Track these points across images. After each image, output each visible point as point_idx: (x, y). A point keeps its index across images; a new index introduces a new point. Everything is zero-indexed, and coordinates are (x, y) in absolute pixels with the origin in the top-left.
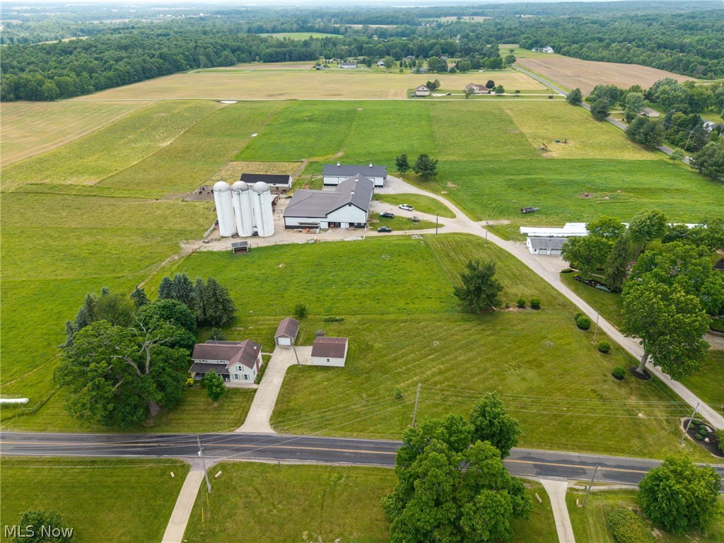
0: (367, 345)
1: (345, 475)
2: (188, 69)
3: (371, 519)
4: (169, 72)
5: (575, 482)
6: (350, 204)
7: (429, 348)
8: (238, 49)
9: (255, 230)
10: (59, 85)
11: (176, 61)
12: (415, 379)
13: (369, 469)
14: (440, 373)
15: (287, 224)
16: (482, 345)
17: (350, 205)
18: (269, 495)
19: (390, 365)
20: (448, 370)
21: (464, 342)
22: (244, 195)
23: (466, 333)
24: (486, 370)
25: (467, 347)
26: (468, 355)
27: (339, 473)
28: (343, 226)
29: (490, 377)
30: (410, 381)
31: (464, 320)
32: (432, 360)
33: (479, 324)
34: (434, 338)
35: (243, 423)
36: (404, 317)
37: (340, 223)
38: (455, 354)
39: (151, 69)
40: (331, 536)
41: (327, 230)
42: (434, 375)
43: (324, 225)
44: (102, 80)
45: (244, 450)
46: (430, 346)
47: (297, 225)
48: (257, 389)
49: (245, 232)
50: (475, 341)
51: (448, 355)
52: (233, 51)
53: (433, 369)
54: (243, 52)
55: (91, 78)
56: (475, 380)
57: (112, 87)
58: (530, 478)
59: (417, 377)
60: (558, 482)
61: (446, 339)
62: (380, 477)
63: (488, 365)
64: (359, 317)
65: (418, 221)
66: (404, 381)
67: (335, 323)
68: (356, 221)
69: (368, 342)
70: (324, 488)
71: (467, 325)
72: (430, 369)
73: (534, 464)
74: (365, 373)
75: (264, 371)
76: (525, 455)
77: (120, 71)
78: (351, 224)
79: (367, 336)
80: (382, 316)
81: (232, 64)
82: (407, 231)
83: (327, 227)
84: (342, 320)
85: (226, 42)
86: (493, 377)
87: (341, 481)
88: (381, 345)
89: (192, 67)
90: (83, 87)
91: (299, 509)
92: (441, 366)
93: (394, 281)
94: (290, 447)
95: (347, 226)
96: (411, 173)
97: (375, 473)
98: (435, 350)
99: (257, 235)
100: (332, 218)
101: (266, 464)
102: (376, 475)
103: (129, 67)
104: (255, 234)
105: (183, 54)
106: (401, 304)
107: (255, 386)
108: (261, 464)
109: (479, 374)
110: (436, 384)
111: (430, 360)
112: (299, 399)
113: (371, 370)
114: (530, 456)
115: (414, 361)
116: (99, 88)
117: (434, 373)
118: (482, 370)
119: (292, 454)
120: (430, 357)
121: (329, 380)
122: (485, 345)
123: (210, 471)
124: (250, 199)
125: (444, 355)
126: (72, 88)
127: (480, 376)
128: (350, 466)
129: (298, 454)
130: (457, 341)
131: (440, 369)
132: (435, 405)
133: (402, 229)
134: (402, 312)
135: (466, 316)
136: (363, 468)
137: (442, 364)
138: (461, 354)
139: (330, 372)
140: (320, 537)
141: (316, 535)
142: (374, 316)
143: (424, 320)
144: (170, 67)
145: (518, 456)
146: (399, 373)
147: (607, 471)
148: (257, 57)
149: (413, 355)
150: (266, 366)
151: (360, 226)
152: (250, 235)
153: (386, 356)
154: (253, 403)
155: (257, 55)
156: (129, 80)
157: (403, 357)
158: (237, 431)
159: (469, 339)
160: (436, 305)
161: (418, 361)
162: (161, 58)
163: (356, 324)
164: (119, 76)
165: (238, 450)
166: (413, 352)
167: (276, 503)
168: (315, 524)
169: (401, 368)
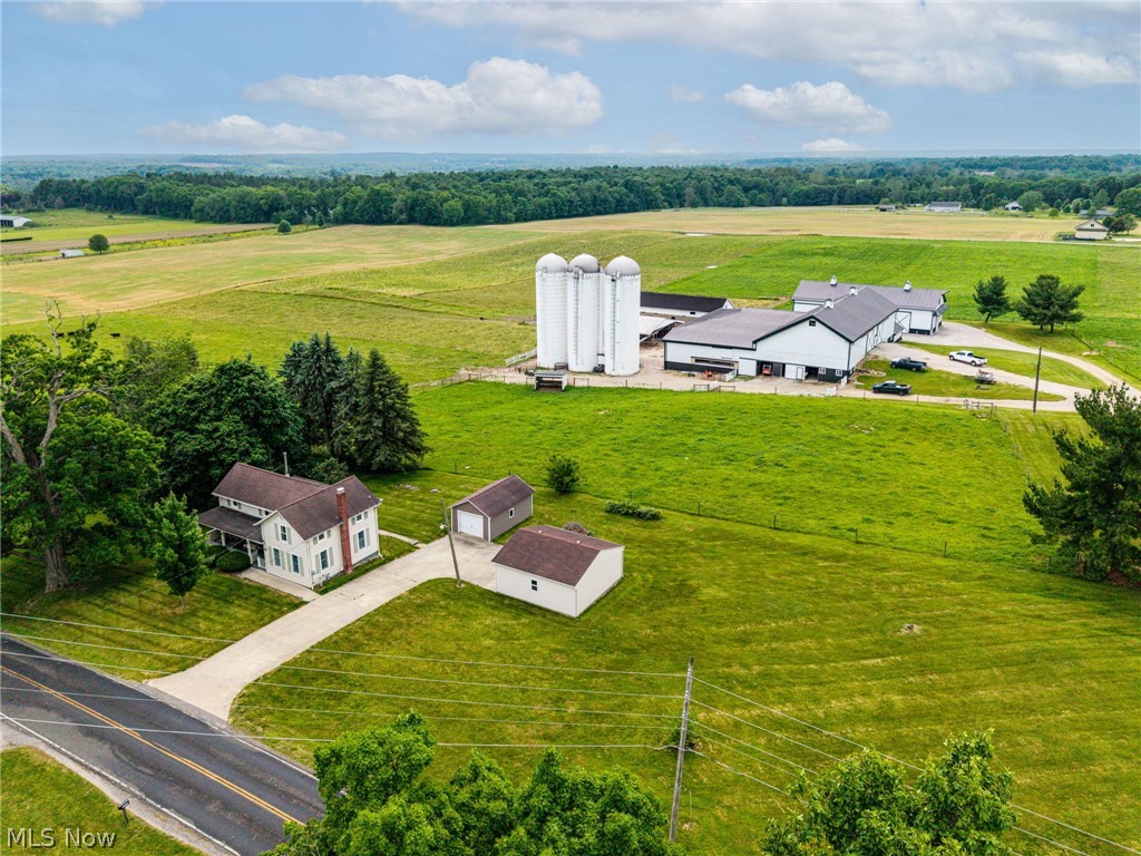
0: (682, 584)
2: (664, 207)
4: (633, 208)
6: (812, 320)
7: (877, 637)
8: (757, 186)
9: (601, 360)
10: (467, 206)
11: (647, 194)
12: (776, 711)
14: (884, 716)
15: (669, 360)
16: (1092, 674)
17: (812, 324)
19: (717, 649)
20: (917, 714)
21: (1020, 648)
22: (588, 282)
23: (1038, 626)
24: (1083, 758)
25: (1030, 664)
26: (1020, 691)
28: (790, 372)
29: (1099, 788)
30: (755, 712)
31: (1047, 591)
32: (874, 674)
33: (1102, 613)
34: (911, 614)
35: (184, 669)
36: (839, 546)
37: (784, 365)
38: (969, 675)
39: (605, 201)
41: (752, 378)
42: (851, 718)
43: (748, 368)
44: (530, 207)
46: (883, 632)
47: (689, 361)
48: (305, 603)
49: (581, 362)
50: (1070, 656)
51: (941, 672)
52: (746, 190)
53: (859, 700)
54: (762, 191)
55: (516, 203)
57: (542, 219)
59: (789, 707)
61: (955, 625)
63: (1100, 743)
64: (705, 523)
65: (989, 382)
66: (732, 707)
67: (634, 521)
68: (823, 364)
69: (690, 578)
71: (1052, 607)
72: (851, 695)
74: (624, 650)
75: (368, 571)
77: (559, 197)
78: (812, 372)
79: (697, 565)
80: (772, 534)
81: (739, 204)
82: (952, 398)
83: (753, 373)
84: (655, 517)
85: (738, 176)
86: (1113, 794)
88: (724, 595)
89: (671, 206)
90: (499, 213)
92: (897, 699)
93: (857, 471)
95: (802, 374)
96: (1013, 319)
98: (898, 646)
99: (603, 371)
100: (767, 352)
103: (574, 194)
104: (599, 370)
105: (662, 185)
106: (851, 518)
107: (308, 595)
109: (1050, 763)
111: (865, 670)
113: (648, 646)
115: (805, 658)
116: (522, 217)
117: (859, 711)
118: (1063, 752)
119: (198, 800)
120: (870, 662)
121: (506, 636)
122: (1108, 675)
124: (599, 293)
125: (923, 669)
126: (482, 213)
127: (1050, 776)
129: (213, 807)
130: (994, 641)
131: (891, 705)
133: (941, 394)
134: (841, 537)
135: (1056, 583)
137: (905, 692)
138: (994, 681)
139: (525, 621)
142: (747, 527)
143: (898, 567)
144: (636, 201)
146: (730, 677)
148: (785, 200)
149: (812, 644)
150: (385, 563)
151: (831, 377)
152: (590, 369)
153: (719, 624)
154: (263, 630)
155: (784, 196)
156: (569, 212)
157: (775, 638)
158: (151, 683)
159: (1046, 645)
160: (963, 539)
161: (820, 662)
162: (626, 187)
163: (687, 534)
164: (556, 205)
166: (816, 634)
169: (746, 666)
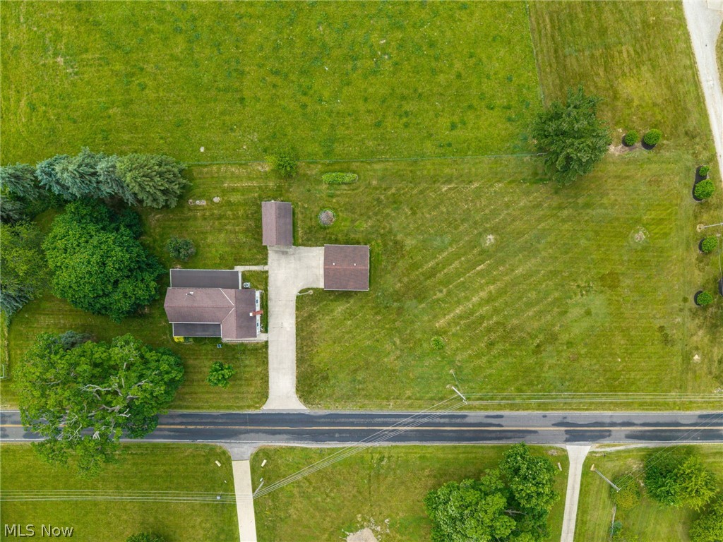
0: (395, 242)
1: (386, 455)
3: (413, 501)
5: (597, 445)
7: (479, 250)
12: (458, 311)
13: (409, 447)
14: (490, 299)
16: (551, 244)
18: (320, 484)
19: (427, 284)
20: (499, 294)
21: (528, 237)
23: (534, 215)
24: (546, 295)
25: (530, 248)
27: (380, 453)
29: (549, 308)
30: (452, 315)
32: (482, 274)
34: (489, 228)
35: (267, 397)
38: (512, 261)
40: (381, 518)
42: (480, 305)
45: (279, 432)
46: (481, 245)
48: (267, 342)
51: (503, 264)
53: (481, 293)
56: (530, 313)
58: (558, 445)
59: (461, 308)
60: (583, 447)
61: (505, 229)
62: (418, 455)
63: (551, 285)
66: (444, 315)
69: (396, 234)
70: (368, 472)
72: (478, 292)
73: (566, 431)
74: (396, 301)
75: (267, 305)
76: (559, 420)
79: (394, 220)
86: (552, 309)
87: (384, 463)
88: (415, 243)
91: (349, 496)
92: (492, 287)
94: (327, 428)
97: (415, 451)
98: (487, 254)
101: (306, 448)
102: (416, 453)
107: (264, 337)
108: (303, 449)
109: (537, 302)
110: (482, 318)
111: (479, 274)
112: (324, 354)
113: (404, 294)
114: (565, 421)
115: (459, 275)
117: (482, 299)
118: (541, 295)
119: (330, 436)
120: (478, 268)
121: (353, 315)
122: (555, 242)
123: (254, 458)
125: (498, 264)
127: (538, 307)
128: (390, 445)
129: (337, 435)
130: (520, 234)
131: (490, 292)
132: (478, 356)
136: (403, 447)
137: (493, 282)
138: (520, 263)
139: (352, 301)
140: (372, 519)
141: (368, 517)
145: (554, 422)
146: (438, 300)
147: (631, 431)
149: (457, 264)
150: (267, 295)
153: (421, 266)
154: (270, 366)
158: (264, 408)
159: (536, 231)
161: (463, 275)
163: (375, 188)
165: (274, 433)
167: (328, 492)
168: (367, 508)
169: (440, 290)
